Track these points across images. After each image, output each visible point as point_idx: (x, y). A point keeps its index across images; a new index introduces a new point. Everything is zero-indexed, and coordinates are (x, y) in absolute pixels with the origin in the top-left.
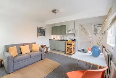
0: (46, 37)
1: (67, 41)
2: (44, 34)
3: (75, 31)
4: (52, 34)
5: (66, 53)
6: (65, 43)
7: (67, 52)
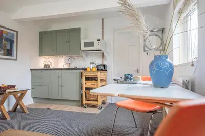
0: (16, 59)
1: (85, 69)
2: (8, 47)
3: (105, 43)
4: (41, 53)
5: (82, 106)
6: (79, 75)
7: (84, 102)
